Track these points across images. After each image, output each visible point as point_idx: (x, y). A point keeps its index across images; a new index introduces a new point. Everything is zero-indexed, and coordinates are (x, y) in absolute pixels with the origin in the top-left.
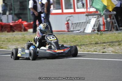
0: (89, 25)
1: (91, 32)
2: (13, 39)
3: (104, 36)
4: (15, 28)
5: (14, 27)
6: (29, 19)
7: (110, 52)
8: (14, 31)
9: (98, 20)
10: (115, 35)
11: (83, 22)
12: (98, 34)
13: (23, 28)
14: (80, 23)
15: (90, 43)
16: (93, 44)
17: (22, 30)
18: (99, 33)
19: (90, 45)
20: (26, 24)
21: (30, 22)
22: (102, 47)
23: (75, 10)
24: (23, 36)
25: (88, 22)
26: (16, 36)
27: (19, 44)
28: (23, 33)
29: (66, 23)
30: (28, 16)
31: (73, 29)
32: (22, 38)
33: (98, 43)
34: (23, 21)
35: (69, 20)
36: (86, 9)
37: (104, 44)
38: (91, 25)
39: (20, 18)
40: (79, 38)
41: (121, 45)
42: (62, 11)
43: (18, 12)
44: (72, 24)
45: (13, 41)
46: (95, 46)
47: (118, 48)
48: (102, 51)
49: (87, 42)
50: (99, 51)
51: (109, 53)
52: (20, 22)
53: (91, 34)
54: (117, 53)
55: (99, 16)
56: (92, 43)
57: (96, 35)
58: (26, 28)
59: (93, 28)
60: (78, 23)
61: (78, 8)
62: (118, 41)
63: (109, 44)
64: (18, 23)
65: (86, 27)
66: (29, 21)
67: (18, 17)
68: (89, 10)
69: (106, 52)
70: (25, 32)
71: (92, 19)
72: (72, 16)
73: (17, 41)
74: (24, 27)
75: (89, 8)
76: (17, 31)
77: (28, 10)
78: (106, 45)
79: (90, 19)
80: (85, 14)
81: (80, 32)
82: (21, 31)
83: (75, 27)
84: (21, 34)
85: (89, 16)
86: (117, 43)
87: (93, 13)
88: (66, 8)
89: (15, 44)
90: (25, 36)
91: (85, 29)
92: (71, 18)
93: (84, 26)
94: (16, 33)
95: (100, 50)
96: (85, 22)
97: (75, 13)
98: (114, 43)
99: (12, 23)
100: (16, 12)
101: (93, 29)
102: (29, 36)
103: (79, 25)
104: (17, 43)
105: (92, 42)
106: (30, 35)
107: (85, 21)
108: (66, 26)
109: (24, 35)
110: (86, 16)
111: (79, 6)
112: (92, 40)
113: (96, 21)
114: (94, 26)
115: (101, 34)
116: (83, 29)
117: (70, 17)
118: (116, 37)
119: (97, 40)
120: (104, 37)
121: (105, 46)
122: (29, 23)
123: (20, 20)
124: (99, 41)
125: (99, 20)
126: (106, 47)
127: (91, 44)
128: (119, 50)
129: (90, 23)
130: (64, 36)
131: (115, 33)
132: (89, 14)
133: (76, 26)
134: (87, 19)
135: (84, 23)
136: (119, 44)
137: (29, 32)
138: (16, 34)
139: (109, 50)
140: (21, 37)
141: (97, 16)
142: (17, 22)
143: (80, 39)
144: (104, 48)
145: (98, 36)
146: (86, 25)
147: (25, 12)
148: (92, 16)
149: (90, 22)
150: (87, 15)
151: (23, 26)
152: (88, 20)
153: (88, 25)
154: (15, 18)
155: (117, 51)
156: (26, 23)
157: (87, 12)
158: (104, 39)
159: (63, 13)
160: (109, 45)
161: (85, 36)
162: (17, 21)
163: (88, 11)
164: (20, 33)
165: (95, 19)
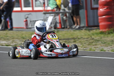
9: (55, 18)
10: (71, 32)
18: (56, 30)
23: (33, 9)
29: (25, 20)
31: (31, 26)
35: (27, 17)
36: (43, 8)
38: (48, 23)
41: (77, 42)
42: (21, 9)
44: (31, 21)
55: (56, 15)
59: (50, 26)
61: (36, 6)
62: (74, 38)
63: (64, 41)
68: (47, 9)
71: (50, 17)
72: (30, 14)
79: (47, 17)
80: (42, 12)
83: (33, 24)
85: (47, 15)
86: (73, 40)
87: (50, 11)
88: (25, 6)
92: (29, 16)
96: (43, 20)
97: (33, 11)
98: (70, 40)
108: (24, 23)
110: (44, 15)
111: (37, 5)
113: (53, 19)
114: (51, 24)
115: (58, 32)
117: (29, 14)
118: (72, 35)
120: (61, 34)
129: (47, 21)
130: (22, 32)
131: (71, 31)
134: (44, 17)
136: (75, 41)
141: (54, 14)
148: (49, 15)
149: (47, 20)
150: (45, 14)
157: (45, 10)
158: (60, 36)
159: (22, 11)
163: (46, 9)
165: (52, 17)
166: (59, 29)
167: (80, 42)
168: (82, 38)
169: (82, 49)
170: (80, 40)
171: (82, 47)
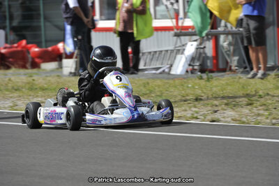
0: (181, 57)
1: (186, 74)
2: (6, 85)
3: (215, 82)
4: (11, 60)
5: (9, 58)
6: (43, 40)
7: (229, 119)
8: (8, 68)
9: (202, 47)
10: (241, 81)
11: (167, 51)
12: (201, 78)
13: (30, 60)
14: (161, 51)
15: (184, 98)
16: (189, 102)
17: (28, 65)
18: (204, 76)
19: (182, 103)
20: (36, 52)
21: (47, 47)
22: (210, 108)
24: (30, 79)
25: (180, 51)
26: (13, 78)
27: (20, 97)
28: (30, 71)
30: (43, 32)
31: (145, 66)
32: (29, 83)
33: (201, 100)
34: (29, 45)
36: (174, 20)
37: (216, 102)
38: (186, 58)
39: (22, 37)
40: (159, 86)
41: (255, 105)
43: (19, 23)
44: (143, 54)
45: (7, 90)
46: (195, 107)
47: (247, 111)
48: (209, 117)
49: (176, 96)
50: (203, 117)
51: (226, 122)
52: (24, 47)
53: (184, 78)
54: (244, 123)
56: (188, 98)
57: (198, 81)
58: (37, 60)
59: (190, 65)
60: (156, 52)
61: (156, 18)
62: (247, 96)
63: (225, 101)
64: (19, 49)
65: (174, 62)
66: (44, 44)
67: (17, 35)
68: (183, 23)
69: (218, 121)
70: (35, 71)
71: (190, 44)
73: (16, 90)
74: (33, 59)
75: (181, 19)
76: (16, 67)
77: (42, 20)
78: (220, 105)
79: (183, 43)
80: (172, 33)
81: (160, 73)
82: (24, 67)
83: (148, 60)
84: (25, 75)
85: (182, 38)
86: (244, 101)
87: (190, 30)
89: (11, 97)
90: (33, 80)
91: (171, 66)
93: (169, 59)
94: (13, 70)
95: (205, 115)
96: (172, 51)
98: (237, 100)
99: (5, 48)
100: (15, 23)
101: (191, 67)
102: (44, 79)
103: (158, 58)
104: (16, 94)
105: (187, 95)
106: (47, 76)
107: (171, 48)
109: (31, 76)
110: (175, 37)
111: (158, 13)
112: (188, 91)
113: (197, 49)
114: (193, 59)
115: (208, 80)
116: (168, 66)
118: (243, 87)
119: (199, 92)
120: (216, 86)
121: (217, 106)
122: (44, 49)
123: (24, 42)
124: (203, 95)
125: (205, 47)
126: (220, 108)
127: (185, 101)
128: (249, 117)
129: (182, 53)
131: (240, 78)
132: (183, 31)
133: (152, 60)
134: (176, 43)
135: (169, 52)
136: (250, 102)
137: (44, 70)
138: (13, 75)
139: (225, 115)
140: (25, 81)
142: (16, 47)
143: (161, 89)
144: (216, 112)
145: (202, 82)
146: (175, 58)
147: (35, 24)
148: (187, 38)
149: (184, 50)
150: (177, 35)
151: (30, 56)
152: (180, 46)
153: (179, 56)
154: (12, 37)
155: (244, 119)
156: (37, 49)
157: (177, 27)
158: (214, 89)
160: (227, 104)
161: (171, 82)
162: (16, 45)
163: (180, 24)
164: (22, 71)
165: (195, 44)
166: (212, 71)
167: (265, 105)
168: (268, 94)
169: (268, 121)
170: (262, 100)
171: (267, 118)
